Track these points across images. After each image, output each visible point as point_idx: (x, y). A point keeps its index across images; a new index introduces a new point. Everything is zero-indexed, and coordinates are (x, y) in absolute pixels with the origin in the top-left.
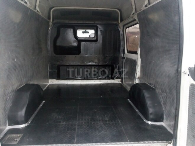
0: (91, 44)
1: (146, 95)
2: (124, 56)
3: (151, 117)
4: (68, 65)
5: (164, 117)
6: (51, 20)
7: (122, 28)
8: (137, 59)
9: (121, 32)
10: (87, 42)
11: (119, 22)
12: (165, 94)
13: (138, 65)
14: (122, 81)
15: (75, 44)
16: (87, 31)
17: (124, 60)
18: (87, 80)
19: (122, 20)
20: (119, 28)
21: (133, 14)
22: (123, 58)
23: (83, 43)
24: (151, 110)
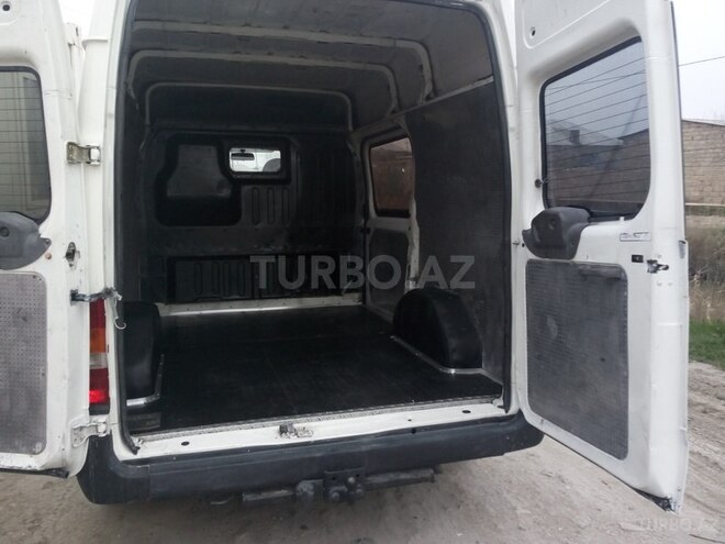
0: (271, 192)
1: (441, 310)
2: (368, 226)
3: (455, 357)
4: (201, 255)
5: (484, 354)
6: (147, 121)
7: (358, 146)
8: (410, 228)
9: (358, 158)
10: (260, 187)
11: (350, 128)
12: (482, 302)
13: (413, 244)
14: (363, 299)
15: (226, 193)
16: (248, 151)
17: (369, 237)
18: (261, 302)
19: (356, 126)
20: (350, 146)
21: (394, 112)
22: (366, 230)
23: (246, 189)
24: (453, 343)
